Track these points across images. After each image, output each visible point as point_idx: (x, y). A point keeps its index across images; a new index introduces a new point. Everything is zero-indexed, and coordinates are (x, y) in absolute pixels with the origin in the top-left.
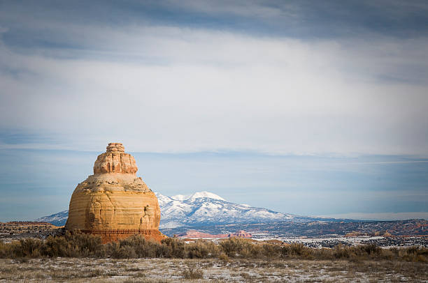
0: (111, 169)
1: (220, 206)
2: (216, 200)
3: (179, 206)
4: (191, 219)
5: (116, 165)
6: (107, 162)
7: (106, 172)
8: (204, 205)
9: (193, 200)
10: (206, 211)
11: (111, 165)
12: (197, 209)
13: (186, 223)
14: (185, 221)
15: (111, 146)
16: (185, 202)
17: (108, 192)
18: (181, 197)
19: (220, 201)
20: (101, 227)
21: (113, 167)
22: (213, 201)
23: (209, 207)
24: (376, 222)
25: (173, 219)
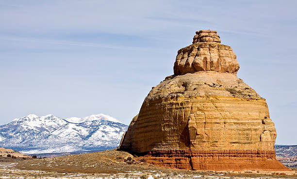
0: (209, 66)
1: (118, 130)
2: (114, 123)
3: (75, 129)
4: (87, 143)
5: (215, 61)
6: (202, 57)
7: (202, 70)
8: (101, 128)
9: (89, 123)
10: (104, 134)
11: (208, 60)
12: (94, 132)
13: (83, 147)
14: (81, 145)
15: (202, 34)
16: (80, 124)
17: (211, 98)
18: (77, 120)
19: (117, 123)
20: (206, 147)
21: (212, 63)
22: (110, 124)
23: (106, 130)
24: (288, 147)
25: (70, 143)
